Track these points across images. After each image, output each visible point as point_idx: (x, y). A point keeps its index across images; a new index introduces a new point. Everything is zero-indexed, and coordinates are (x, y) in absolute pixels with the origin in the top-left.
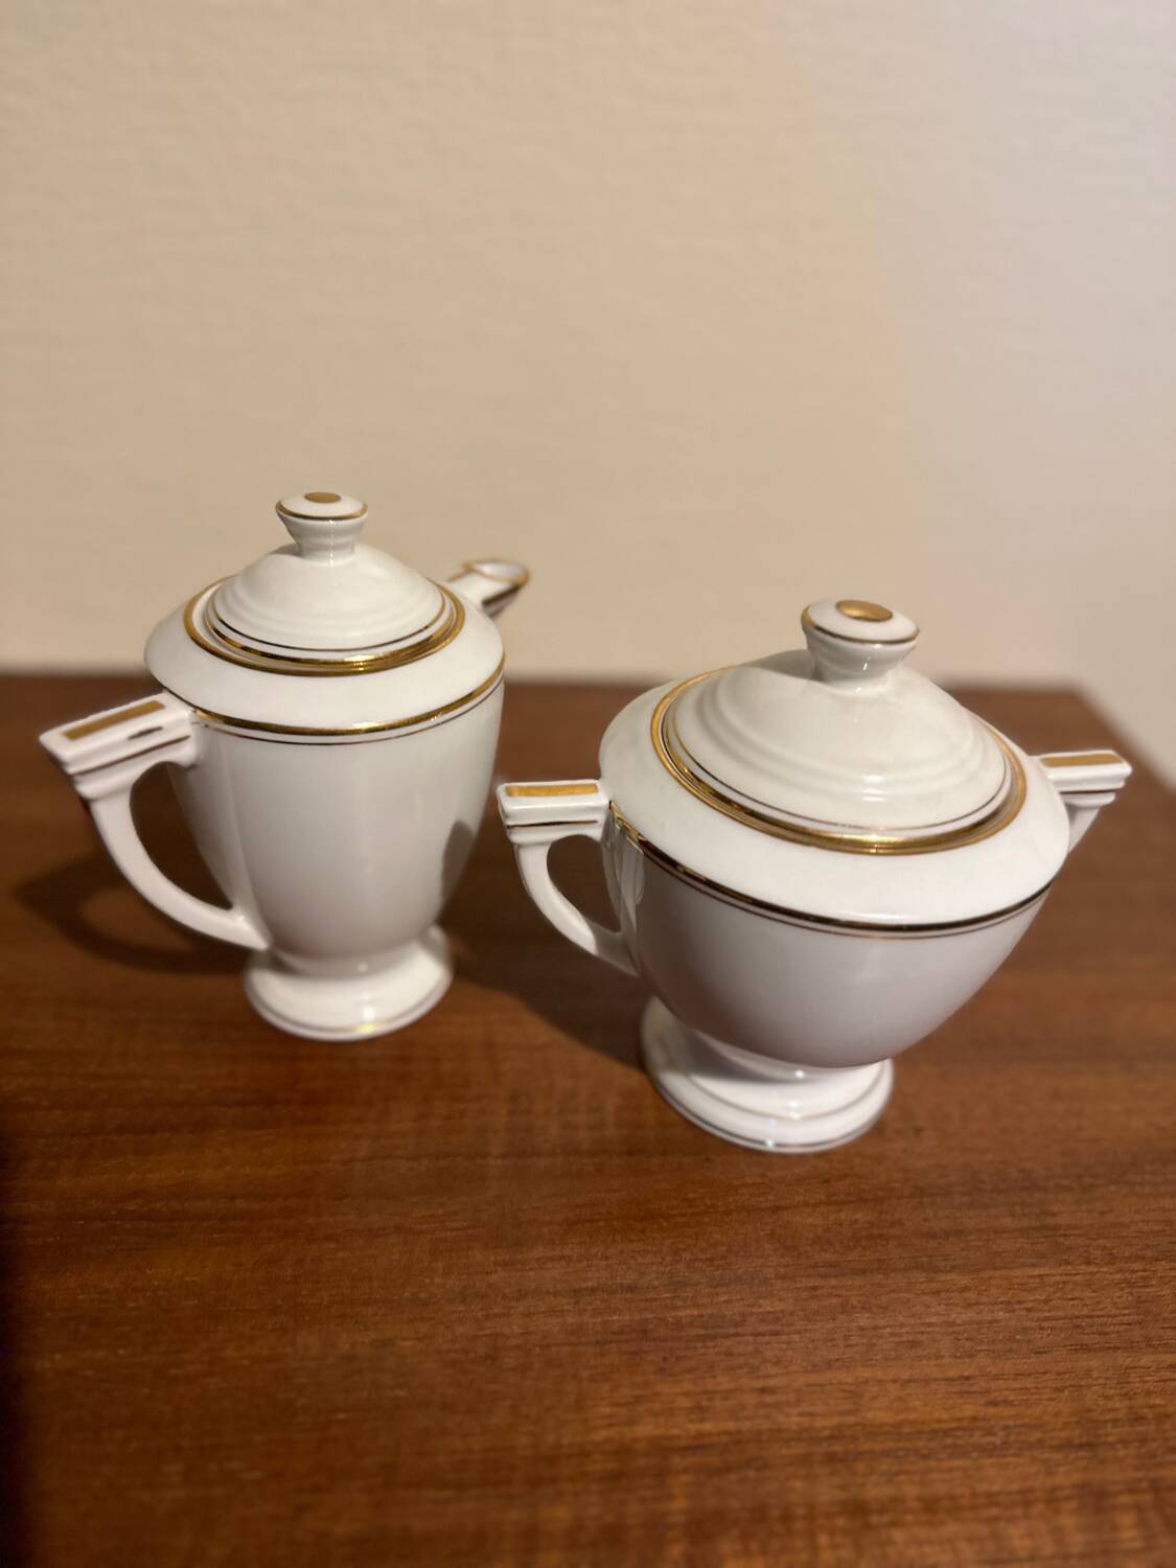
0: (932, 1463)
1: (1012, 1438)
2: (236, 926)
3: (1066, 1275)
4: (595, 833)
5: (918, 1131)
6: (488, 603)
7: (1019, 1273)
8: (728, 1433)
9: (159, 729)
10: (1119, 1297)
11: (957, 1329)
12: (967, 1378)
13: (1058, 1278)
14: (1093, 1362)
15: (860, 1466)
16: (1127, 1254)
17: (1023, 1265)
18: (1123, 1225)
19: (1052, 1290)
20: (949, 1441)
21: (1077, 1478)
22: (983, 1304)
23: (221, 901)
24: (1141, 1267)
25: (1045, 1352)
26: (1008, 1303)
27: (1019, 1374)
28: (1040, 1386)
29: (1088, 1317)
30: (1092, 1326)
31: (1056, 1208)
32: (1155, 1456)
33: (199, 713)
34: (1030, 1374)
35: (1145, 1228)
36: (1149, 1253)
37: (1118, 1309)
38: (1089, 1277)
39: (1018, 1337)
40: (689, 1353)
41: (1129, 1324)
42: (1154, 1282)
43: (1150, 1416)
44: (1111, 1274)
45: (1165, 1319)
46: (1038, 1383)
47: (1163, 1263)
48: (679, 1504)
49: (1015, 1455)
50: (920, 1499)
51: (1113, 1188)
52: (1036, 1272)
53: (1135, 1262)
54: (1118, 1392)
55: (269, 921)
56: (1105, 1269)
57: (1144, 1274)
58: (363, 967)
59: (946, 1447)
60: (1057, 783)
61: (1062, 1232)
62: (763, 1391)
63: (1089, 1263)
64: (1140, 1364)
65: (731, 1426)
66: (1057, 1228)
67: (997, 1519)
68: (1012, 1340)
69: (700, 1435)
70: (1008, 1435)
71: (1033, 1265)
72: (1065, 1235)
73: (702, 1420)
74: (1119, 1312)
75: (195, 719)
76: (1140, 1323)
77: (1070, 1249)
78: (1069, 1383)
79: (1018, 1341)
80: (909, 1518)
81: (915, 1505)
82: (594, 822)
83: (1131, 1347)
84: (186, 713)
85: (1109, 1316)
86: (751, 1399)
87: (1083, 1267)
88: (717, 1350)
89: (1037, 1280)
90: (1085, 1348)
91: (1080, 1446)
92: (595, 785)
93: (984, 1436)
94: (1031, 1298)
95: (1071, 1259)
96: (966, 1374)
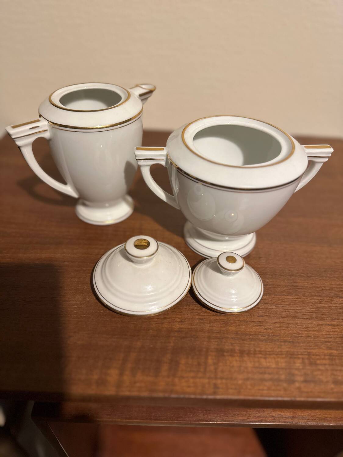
0: (245, 342)
1: (270, 338)
2: (68, 190)
3: (296, 298)
4: (163, 163)
5: (260, 258)
6: (141, 95)
7: (282, 297)
8: (188, 328)
9: (38, 127)
10: (311, 306)
11: (260, 309)
12: (260, 322)
13: (294, 299)
14: (299, 321)
15: (224, 340)
16: (316, 295)
17: (284, 295)
18: (317, 287)
19: (291, 302)
20: (251, 337)
21: (287, 350)
22: (269, 304)
23: (64, 183)
24: (320, 298)
25: (285, 318)
26: (277, 304)
27: (276, 322)
28: (281, 326)
29: (300, 310)
30: (301, 312)
31: (298, 281)
32: (311, 346)
33: (50, 123)
34: (279, 323)
35: (324, 289)
36: (324, 295)
37: (310, 308)
38: (303, 300)
39: (278, 313)
40: (181, 308)
41: (312, 313)
42: (323, 303)
43: (312, 336)
44: (310, 299)
45: (323, 312)
46: (281, 325)
47: (327, 298)
48: (172, 344)
49: (270, 342)
50: (239, 350)
51: (316, 277)
52: (287, 297)
53: (318, 297)
54: (304, 330)
55: (77, 189)
56: (309, 298)
57: (320, 300)
58: (107, 205)
59: (250, 338)
60: (308, 153)
61: (298, 287)
62: (200, 319)
63: (304, 296)
64: (313, 323)
65: (189, 327)
66: (297, 286)
67: (261, 357)
68: (276, 313)
69: (180, 328)
70: (269, 337)
71: (288, 295)
72: (299, 288)
73: (182, 325)
74: (310, 309)
75: (49, 125)
76: (316, 313)
77: (299, 292)
78: (290, 326)
79: (278, 314)
80: (236, 355)
81: (238, 351)
82: (163, 159)
83: (312, 319)
84: (46, 123)
85: (307, 310)
86: (197, 321)
87: (302, 297)
88: (189, 308)
89: (287, 299)
90: (297, 318)
91: (290, 342)
92: (163, 148)
93: (262, 337)
94: (284, 303)
95: (299, 294)
96: (260, 321)
